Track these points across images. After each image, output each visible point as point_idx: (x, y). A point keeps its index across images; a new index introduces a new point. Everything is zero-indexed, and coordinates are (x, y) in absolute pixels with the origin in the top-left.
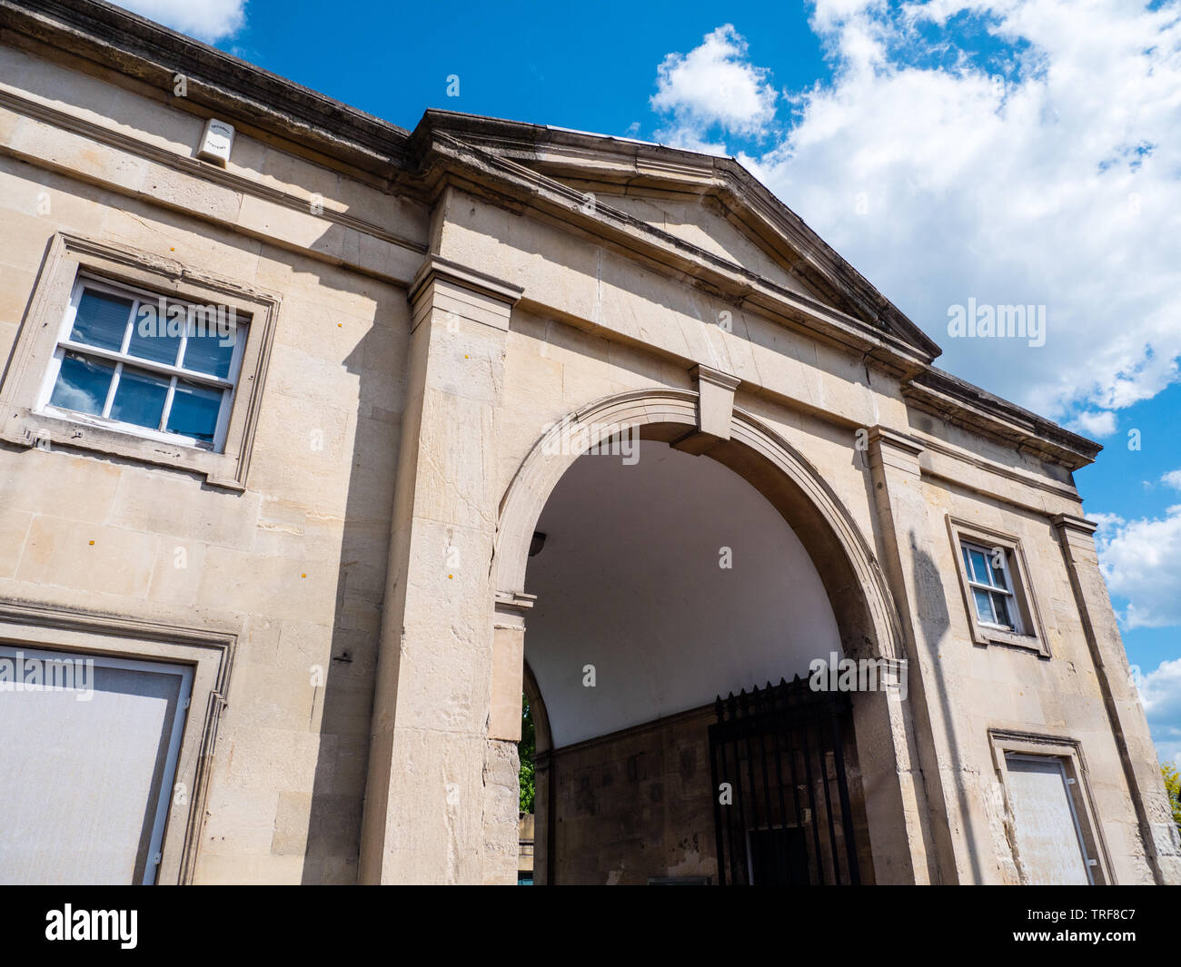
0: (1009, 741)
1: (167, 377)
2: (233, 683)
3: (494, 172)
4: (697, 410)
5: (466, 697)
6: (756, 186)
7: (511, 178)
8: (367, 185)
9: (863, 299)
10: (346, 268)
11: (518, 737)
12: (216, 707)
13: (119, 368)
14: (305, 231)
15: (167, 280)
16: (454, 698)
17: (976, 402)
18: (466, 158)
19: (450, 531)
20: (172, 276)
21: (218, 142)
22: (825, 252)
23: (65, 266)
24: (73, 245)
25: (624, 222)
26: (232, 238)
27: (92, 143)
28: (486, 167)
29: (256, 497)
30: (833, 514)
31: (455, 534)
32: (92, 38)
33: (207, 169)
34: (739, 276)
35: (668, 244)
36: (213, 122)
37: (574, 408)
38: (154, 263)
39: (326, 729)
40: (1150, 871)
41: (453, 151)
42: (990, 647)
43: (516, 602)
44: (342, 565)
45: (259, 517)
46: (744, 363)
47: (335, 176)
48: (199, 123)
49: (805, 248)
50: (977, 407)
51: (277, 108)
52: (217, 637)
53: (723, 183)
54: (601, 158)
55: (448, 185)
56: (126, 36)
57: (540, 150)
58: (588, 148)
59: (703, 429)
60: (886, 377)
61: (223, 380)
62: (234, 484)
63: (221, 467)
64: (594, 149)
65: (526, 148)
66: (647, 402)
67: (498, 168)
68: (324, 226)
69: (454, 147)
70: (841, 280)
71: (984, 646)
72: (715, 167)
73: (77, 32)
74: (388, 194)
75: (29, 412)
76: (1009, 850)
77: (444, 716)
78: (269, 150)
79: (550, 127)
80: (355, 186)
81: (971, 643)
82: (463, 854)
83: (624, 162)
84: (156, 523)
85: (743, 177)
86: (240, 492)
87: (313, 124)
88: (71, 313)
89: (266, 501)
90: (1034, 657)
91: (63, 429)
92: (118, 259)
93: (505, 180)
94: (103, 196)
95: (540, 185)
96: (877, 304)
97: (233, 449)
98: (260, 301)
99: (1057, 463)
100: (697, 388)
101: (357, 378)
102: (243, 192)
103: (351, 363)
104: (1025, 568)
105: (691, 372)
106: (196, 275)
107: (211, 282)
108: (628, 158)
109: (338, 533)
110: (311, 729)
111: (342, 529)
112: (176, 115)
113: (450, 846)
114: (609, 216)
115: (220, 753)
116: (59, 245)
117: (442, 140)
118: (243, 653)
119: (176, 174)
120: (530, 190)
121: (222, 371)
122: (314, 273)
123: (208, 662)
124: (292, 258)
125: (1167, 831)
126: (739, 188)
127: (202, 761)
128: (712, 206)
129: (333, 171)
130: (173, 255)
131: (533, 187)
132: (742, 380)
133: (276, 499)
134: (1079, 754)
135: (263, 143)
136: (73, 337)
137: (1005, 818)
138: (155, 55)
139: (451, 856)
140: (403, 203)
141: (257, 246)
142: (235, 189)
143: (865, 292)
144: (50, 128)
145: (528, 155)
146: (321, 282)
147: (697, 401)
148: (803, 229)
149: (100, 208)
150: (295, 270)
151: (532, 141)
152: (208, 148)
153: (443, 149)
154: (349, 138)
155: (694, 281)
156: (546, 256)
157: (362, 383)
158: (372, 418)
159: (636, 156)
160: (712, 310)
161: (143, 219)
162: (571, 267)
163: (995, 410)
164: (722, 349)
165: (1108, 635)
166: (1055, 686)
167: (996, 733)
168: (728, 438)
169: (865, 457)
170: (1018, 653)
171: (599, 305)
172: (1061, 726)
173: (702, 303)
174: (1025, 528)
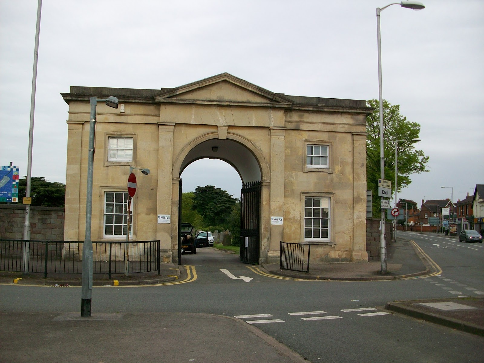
2: (138, 194)
4: (218, 134)
5: (168, 195)
6: (232, 77)
8: (148, 106)
9: (268, 95)
10: (146, 124)
11: (178, 200)
12: (136, 197)
14: (138, 120)
16: (166, 195)
18: (161, 101)
20: (121, 135)
21: (122, 109)
22: (254, 87)
23: (107, 137)
26: (128, 124)
27: (105, 116)
28: (165, 101)
31: (165, 171)
33: (122, 114)
35: (207, 102)
36: (121, 105)
37: (189, 142)
40: (352, 222)
42: (309, 173)
43: (177, 179)
44: (151, 176)
46: (230, 121)
49: (249, 87)
50: (318, 108)
51: (129, 100)
53: (224, 79)
55: (160, 104)
57: (176, 92)
59: (219, 138)
60: (279, 110)
62: (134, 166)
63: (132, 164)
65: (173, 93)
67: (167, 100)
68: (142, 117)
71: (307, 173)
74: (152, 106)
75: (107, 161)
77: (165, 198)
81: (302, 172)
83: (196, 86)
85: (229, 76)
87: (136, 100)
90: (326, 174)
91: (112, 163)
92: (113, 134)
93: (169, 102)
94: (109, 124)
97: (133, 161)
98: (134, 135)
99: (359, 115)
100: (218, 130)
102: (128, 116)
105: (216, 127)
106: (124, 133)
107: (126, 134)
110: (149, 199)
116: (105, 134)
118: (139, 190)
119: (118, 116)
122: (142, 126)
126: (228, 78)
128: (224, 82)
130: (120, 131)
131: (175, 101)
132: (229, 125)
133: (140, 167)
134: (335, 196)
140: (156, 107)
141: (132, 125)
143: (268, 93)
144: (100, 115)
147: (218, 132)
148: (247, 83)
149: (109, 126)
151: (174, 91)
152: (121, 111)
153: (157, 101)
154: (142, 100)
160: (222, 111)
161: (115, 126)
164: (224, 120)
165: (360, 165)
166: (332, 180)
167: (303, 193)
168: (226, 139)
169: (269, 133)
170: (321, 173)
171: (193, 119)
172: (330, 190)
173: (220, 110)
174: (337, 138)
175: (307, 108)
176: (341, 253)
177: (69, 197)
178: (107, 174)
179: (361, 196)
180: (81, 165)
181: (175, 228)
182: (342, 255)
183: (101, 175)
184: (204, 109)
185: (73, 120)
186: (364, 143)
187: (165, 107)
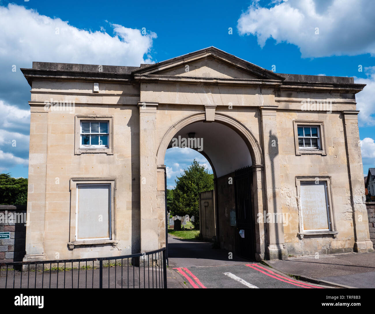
0: (303, 179)
1: (98, 135)
2: (117, 186)
3: (149, 78)
4: (205, 116)
5: (152, 185)
6: (220, 51)
7: (152, 78)
8: (126, 84)
9: (257, 71)
10: (124, 105)
11: (164, 190)
12: (115, 190)
13: (90, 135)
14: (115, 100)
15: (94, 118)
16: (151, 185)
17: (307, 85)
18: (142, 78)
19: (147, 157)
20: (95, 118)
21: (96, 88)
22: (243, 62)
23: (78, 121)
24: (78, 117)
25: (181, 78)
26: (103, 106)
27: (76, 96)
28: (147, 78)
29: (116, 155)
30: (245, 132)
31: (149, 157)
32: (71, 77)
33: (96, 94)
34: (214, 80)
35: (193, 79)
36: (95, 84)
37: (173, 124)
38: (91, 116)
39: (132, 191)
40: (351, 208)
41: (139, 77)
42: (302, 156)
43: (162, 167)
44: (132, 164)
45: (116, 158)
46: (218, 100)
47: (119, 85)
48: (92, 84)
49: (237, 63)
50: (307, 86)
51: (104, 78)
52: (113, 179)
53: (210, 54)
54: (174, 63)
55: (141, 82)
56: (76, 74)
57: (159, 68)
58: (170, 62)
59: (207, 120)
60: (268, 89)
61: (107, 133)
62: (112, 154)
63: (109, 151)
64: (172, 62)
65: (155, 69)
66: (191, 118)
67: (149, 77)
68: (118, 98)
69: (139, 76)
70: (249, 68)
71: (300, 155)
72: (207, 51)
73: (69, 77)
74: (130, 85)
75: (79, 149)
76: (297, 204)
77: (149, 189)
78: (106, 84)
79: (160, 62)
80: (123, 86)
81: (295, 155)
82: (154, 209)
83: (180, 61)
84: (101, 162)
85: (215, 51)
86: (113, 155)
87: (112, 78)
88: (81, 128)
89: (118, 155)
90: (320, 156)
91: (85, 150)
92: (86, 117)
93: (151, 79)
94: (80, 105)
95: (159, 77)
96: (262, 71)
97: (110, 147)
98: (110, 117)
99: (348, 93)
100: (205, 111)
101: (130, 127)
102: (103, 96)
103: (128, 125)
104: (323, 130)
105: (203, 108)
106: (98, 116)
107: (101, 117)
108: (181, 60)
109: (130, 158)
110: (130, 191)
111: (131, 157)
112: (88, 84)
113: (152, 208)
114: (177, 78)
115: (116, 196)
116: (76, 118)
117: (136, 76)
118: (117, 181)
119: (91, 97)
120: (157, 79)
121: (107, 132)
122: (119, 108)
123: (113, 183)
124: (114, 106)
125: (361, 198)
126: (215, 53)
127: (114, 197)
128: (210, 58)
129: (118, 84)
130: (94, 113)
131: (158, 78)
132: (217, 106)
133: (119, 154)
134: (330, 180)
135: (104, 83)
136: (83, 132)
137: (297, 197)
138: (82, 76)
139: (152, 209)
140: (134, 86)
141: (108, 106)
142: (101, 96)
143: (257, 69)
144: (69, 96)
145: (156, 70)
146: (121, 109)
147: (205, 113)
148: (235, 58)
149: (81, 108)
150: (115, 108)
151: (156, 67)
152: (95, 90)
153: (137, 78)
154: (119, 78)
155: (203, 84)
156: (164, 91)
157: (131, 128)
158: (134, 135)
159: (183, 59)
160: (209, 89)
161: (88, 107)
162: (170, 91)
163: (315, 85)
164: (211, 99)
165: (354, 145)
166: (326, 163)
167: (298, 177)
168: (214, 120)
169: (259, 114)
170: (313, 156)
171: (178, 99)
172: (326, 173)
173: (206, 88)
174: (328, 117)
175: (297, 86)
176: (343, 243)
177: (33, 192)
178: (79, 164)
179: (359, 179)
180: (47, 153)
181: (162, 224)
182: (345, 245)
183: (72, 164)
184: (189, 87)
185: (37, 101)
186: (356, 122)
187: (146, 85)
